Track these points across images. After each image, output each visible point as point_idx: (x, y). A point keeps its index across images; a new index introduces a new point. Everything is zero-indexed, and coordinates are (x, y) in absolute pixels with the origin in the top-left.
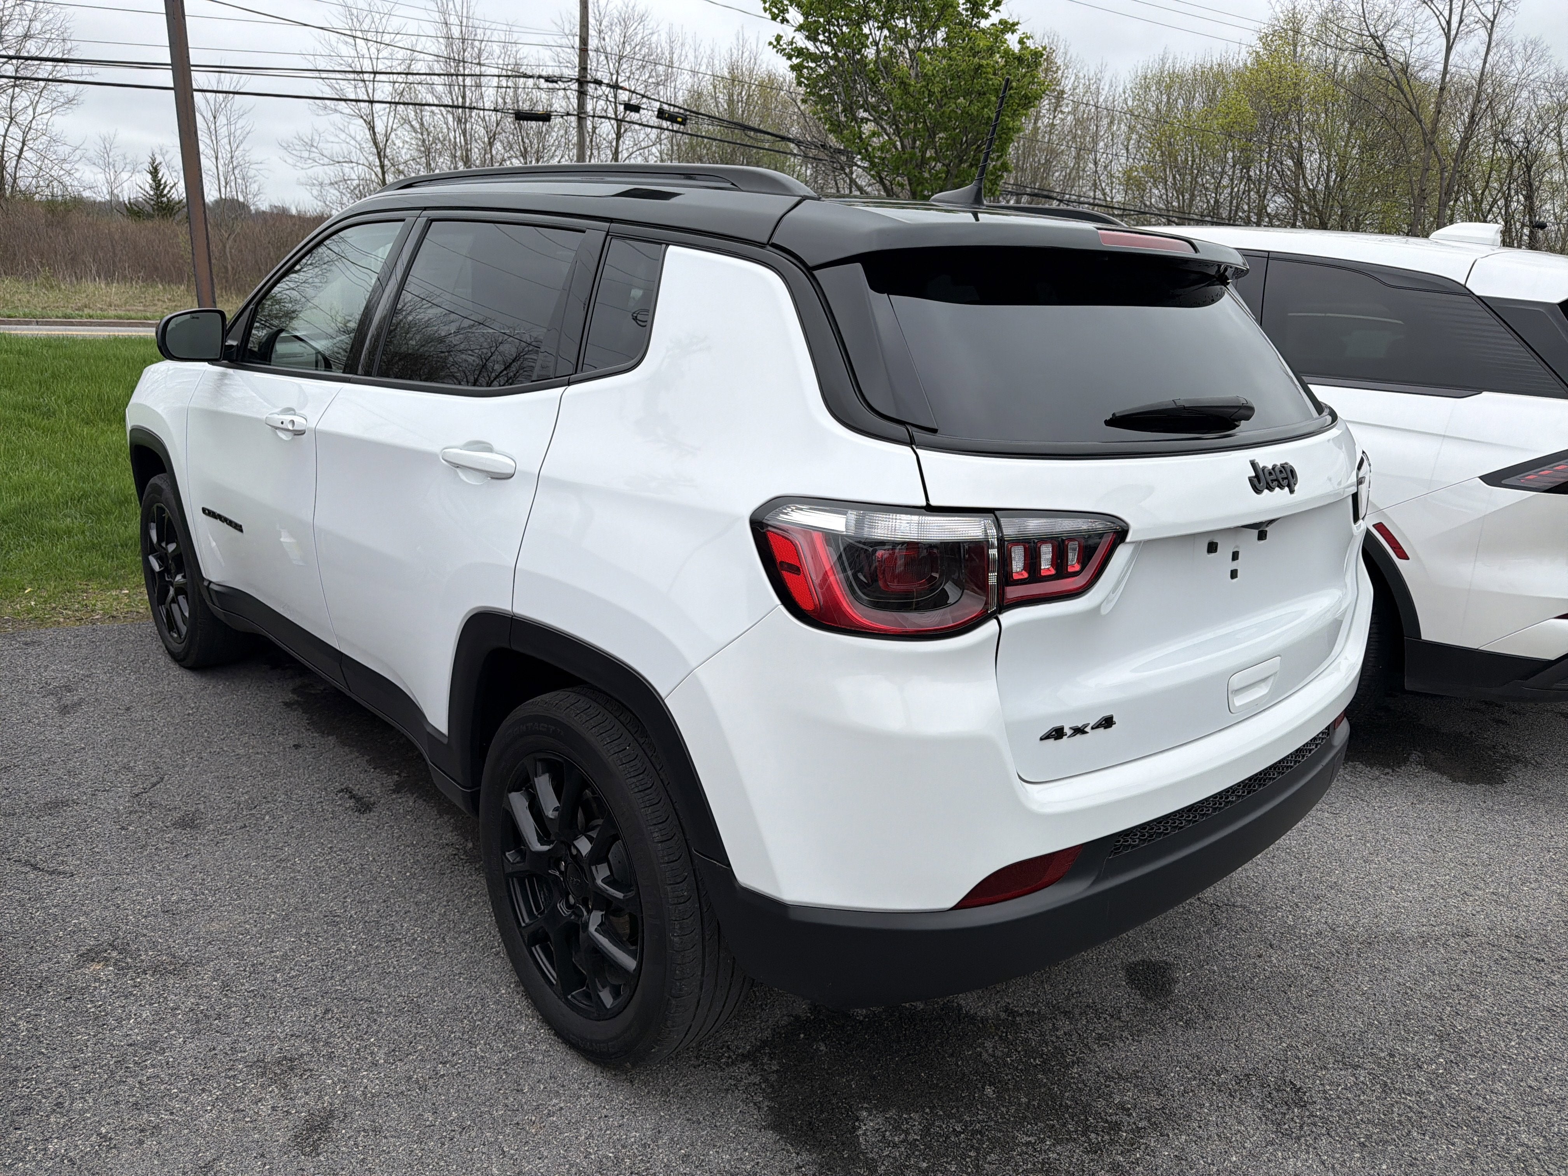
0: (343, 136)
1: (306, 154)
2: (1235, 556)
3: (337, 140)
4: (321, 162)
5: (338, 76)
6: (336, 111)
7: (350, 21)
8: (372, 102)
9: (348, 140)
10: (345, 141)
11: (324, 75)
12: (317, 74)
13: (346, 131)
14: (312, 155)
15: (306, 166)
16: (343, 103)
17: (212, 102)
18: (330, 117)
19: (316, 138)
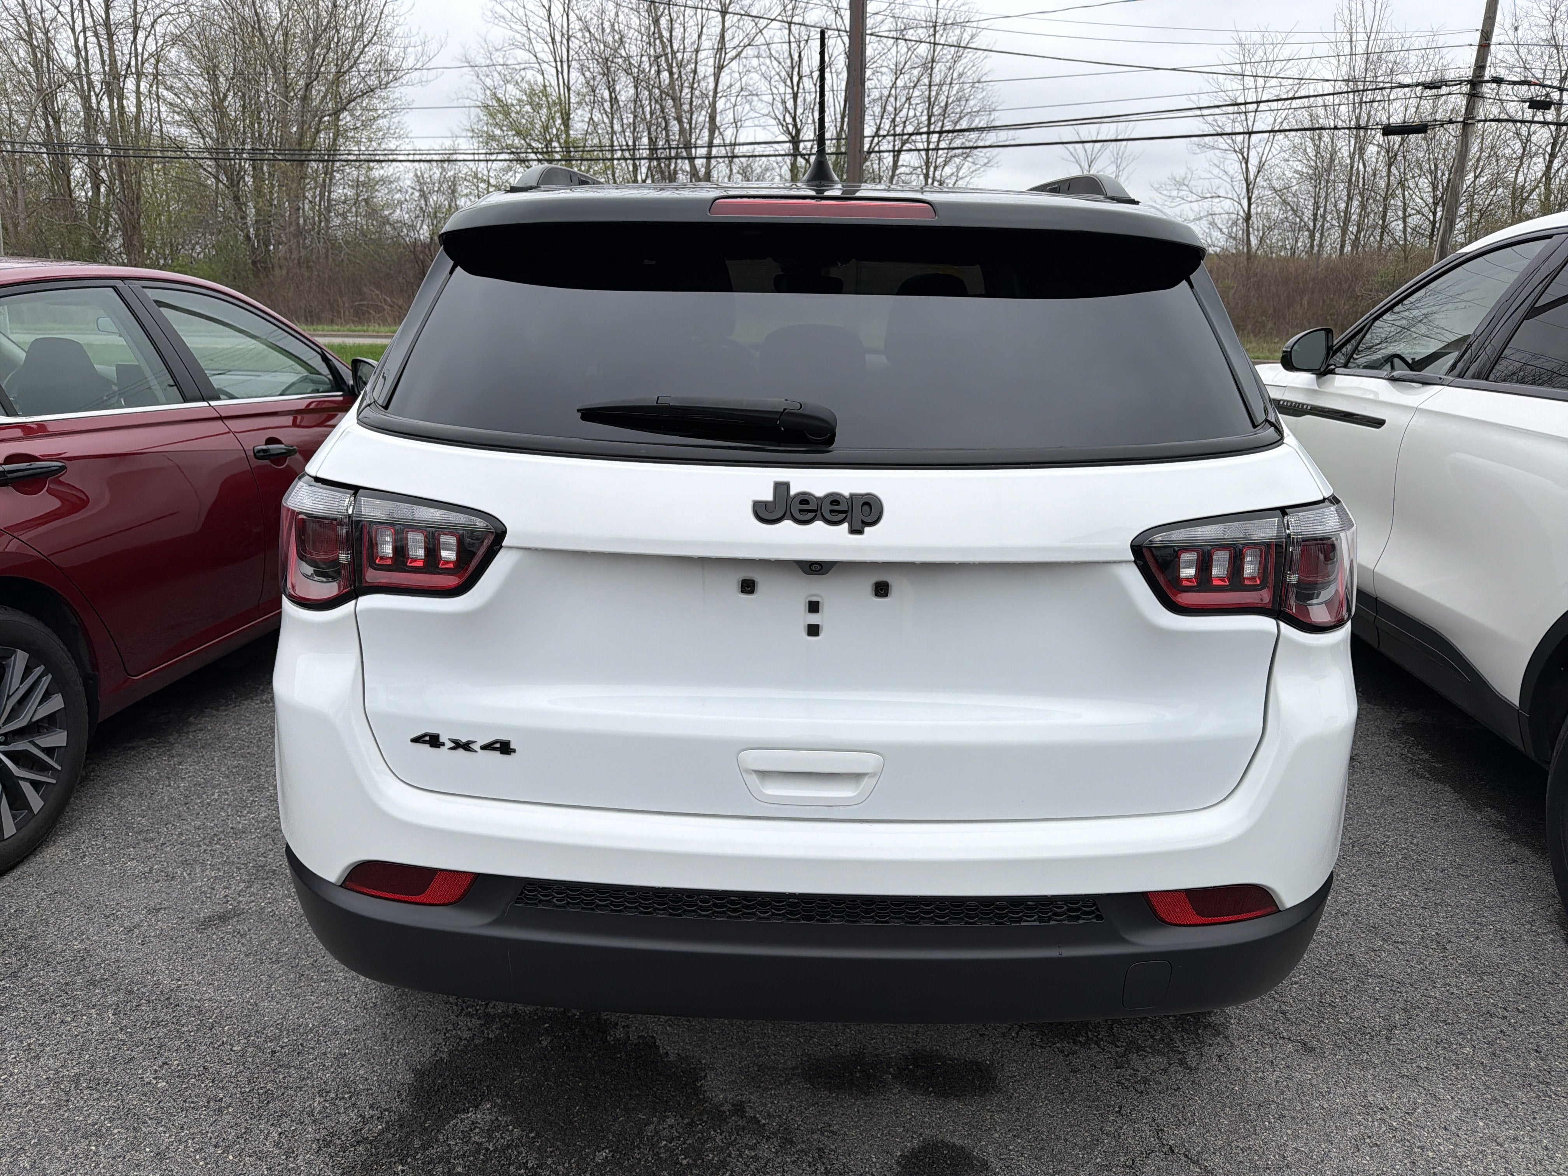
0: (1216, 171)
1: (1175, 193)
2: (814, 607)
3: (1209, 176)
4: (1189, 199)
5: (1217, 111)
6: (1213, 148)
7: (1242, 57)
8: (1250, 133)
9: (1220, 176)
10: (1217, 177)
11: (1205, 112)
12: (1198, 112)
13: (1222, 167)
14: (1181, 193)
15: (1173, 204)
16: (1219, 138)
17: (1089, 152)
18: (1207, 154)
19: (1189, 176)
